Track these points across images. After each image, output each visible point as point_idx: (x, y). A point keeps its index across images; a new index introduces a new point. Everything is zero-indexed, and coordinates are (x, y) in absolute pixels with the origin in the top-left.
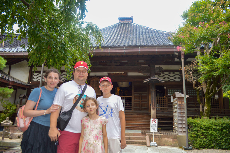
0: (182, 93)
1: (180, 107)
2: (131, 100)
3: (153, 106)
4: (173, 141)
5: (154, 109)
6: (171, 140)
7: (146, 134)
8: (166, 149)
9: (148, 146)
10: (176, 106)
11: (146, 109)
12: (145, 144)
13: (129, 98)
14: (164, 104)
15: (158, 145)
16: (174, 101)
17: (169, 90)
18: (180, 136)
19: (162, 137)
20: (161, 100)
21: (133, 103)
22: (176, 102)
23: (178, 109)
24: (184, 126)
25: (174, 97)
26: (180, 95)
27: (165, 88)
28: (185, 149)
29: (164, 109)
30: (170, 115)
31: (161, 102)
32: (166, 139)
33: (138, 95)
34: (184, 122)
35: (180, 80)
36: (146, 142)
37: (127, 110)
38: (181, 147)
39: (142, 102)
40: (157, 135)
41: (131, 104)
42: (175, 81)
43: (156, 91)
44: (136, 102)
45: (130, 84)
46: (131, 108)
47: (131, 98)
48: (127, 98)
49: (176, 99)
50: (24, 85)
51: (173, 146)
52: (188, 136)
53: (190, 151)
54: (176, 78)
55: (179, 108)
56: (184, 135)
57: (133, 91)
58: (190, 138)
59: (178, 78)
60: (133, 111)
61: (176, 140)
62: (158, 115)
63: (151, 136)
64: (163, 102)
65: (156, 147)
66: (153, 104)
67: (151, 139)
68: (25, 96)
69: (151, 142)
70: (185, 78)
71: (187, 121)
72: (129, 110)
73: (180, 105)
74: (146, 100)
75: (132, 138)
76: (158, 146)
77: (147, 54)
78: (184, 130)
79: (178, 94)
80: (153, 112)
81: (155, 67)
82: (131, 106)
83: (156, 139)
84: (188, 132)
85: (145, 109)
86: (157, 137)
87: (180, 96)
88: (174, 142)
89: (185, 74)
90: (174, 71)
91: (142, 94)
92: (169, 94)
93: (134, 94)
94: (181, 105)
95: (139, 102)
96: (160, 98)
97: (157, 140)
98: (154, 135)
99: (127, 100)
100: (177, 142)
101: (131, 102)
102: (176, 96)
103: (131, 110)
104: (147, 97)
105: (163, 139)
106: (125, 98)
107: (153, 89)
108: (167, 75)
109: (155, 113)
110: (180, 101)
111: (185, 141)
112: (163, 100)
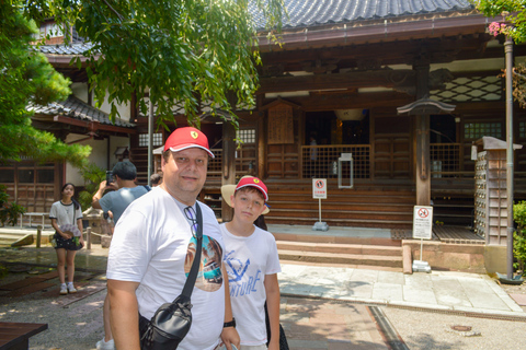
0: (504, 138)
1: (495, 174)
2: (368, 154)
3: (423, 173)
4: (472, 260)
5: (424, 179)
6: (467, 256)
7: (403, 241)
8: (453, 281)
9: (407, 273)
10: (484, 173)
11: (407, 175)
12: (399, 264)
13: (363, 149)
14: (452, 162)
15: (433, 268)
16: (479, 159)
17: (467, 126)
18: (492, 248)
19: (444, 249)
20: (446, 152)
21: (372, 160)
22: (484, 163)
23: (490, 180)
24: (504, 223)
25: (481, 149)
26: (497, 145)
27: (457, 120)
28: (503, 282)
29: (452, 176)
30: (467, 191)
31: (446, 157)
32: (455, 255)
33: (386, 140)
34: (504, 214)
35: (498, 97)
36: (401, 262)
37: (358, 177)
38: (492, 275)
39: (395, 157)
40: (432, 245)
41: (368, 163)
42: (484, 100)
43: (431, 133)
44: (382, 159)
45: (367, 113)
46: (368, 172)
47: (368, 149)
48: (358, 149)
49: (484, 153)
50: (121, 126)
51: (471, 272)
52: (513, 248)
53: (516, 287)
54: (489, 93)
55: (491, 177)
56: (504, 245)
57: (372, 131)
58: (518, 253)
59: (494, 92)
60: (373, 180)
61: (479, 257)
62: (437, 190)
63: (415, 247)
64: (452, 157)
65: (427, 276)
66: (423, 167)
67: (416, 254)
68: (126, 151)
69: (415, 262)
70: (513, 97)
71: (513, 212)
72: (363, 177)
73: (494, 170)
74: (405, 153)
75: (368, 250)
76: (434, 272)
77: (407, 38)
78: (504, 233)
79: (491, 141)
80: (422, 187)
81: (431, 70)
82: (368, 167)
83: (429, 253)
84: (514, 239)
85: (402, 174)
86: (430, 248)
87: (496, 148)
88: (475, 263)
89: (513, 89)
90: (483, 74)
91: (395, 138)
92: (466, 136)
93: (376, 138)
94: (497, 170)
95: (389, 157)
96: (441, 147)
97: (430, 257)
98: (424, 245)
99: (358, 154)
100: (482, 263)
101: (368, 158)
102: (485, 148)
103: (368, 177)
104: (408, 147)
105: (446, 254)
106: (354, 149)
107: (423, 128)
108: (464, 85)
109: (426, 190)
110: (495, 161)
111: (505, 261)
112: (452, 152)
